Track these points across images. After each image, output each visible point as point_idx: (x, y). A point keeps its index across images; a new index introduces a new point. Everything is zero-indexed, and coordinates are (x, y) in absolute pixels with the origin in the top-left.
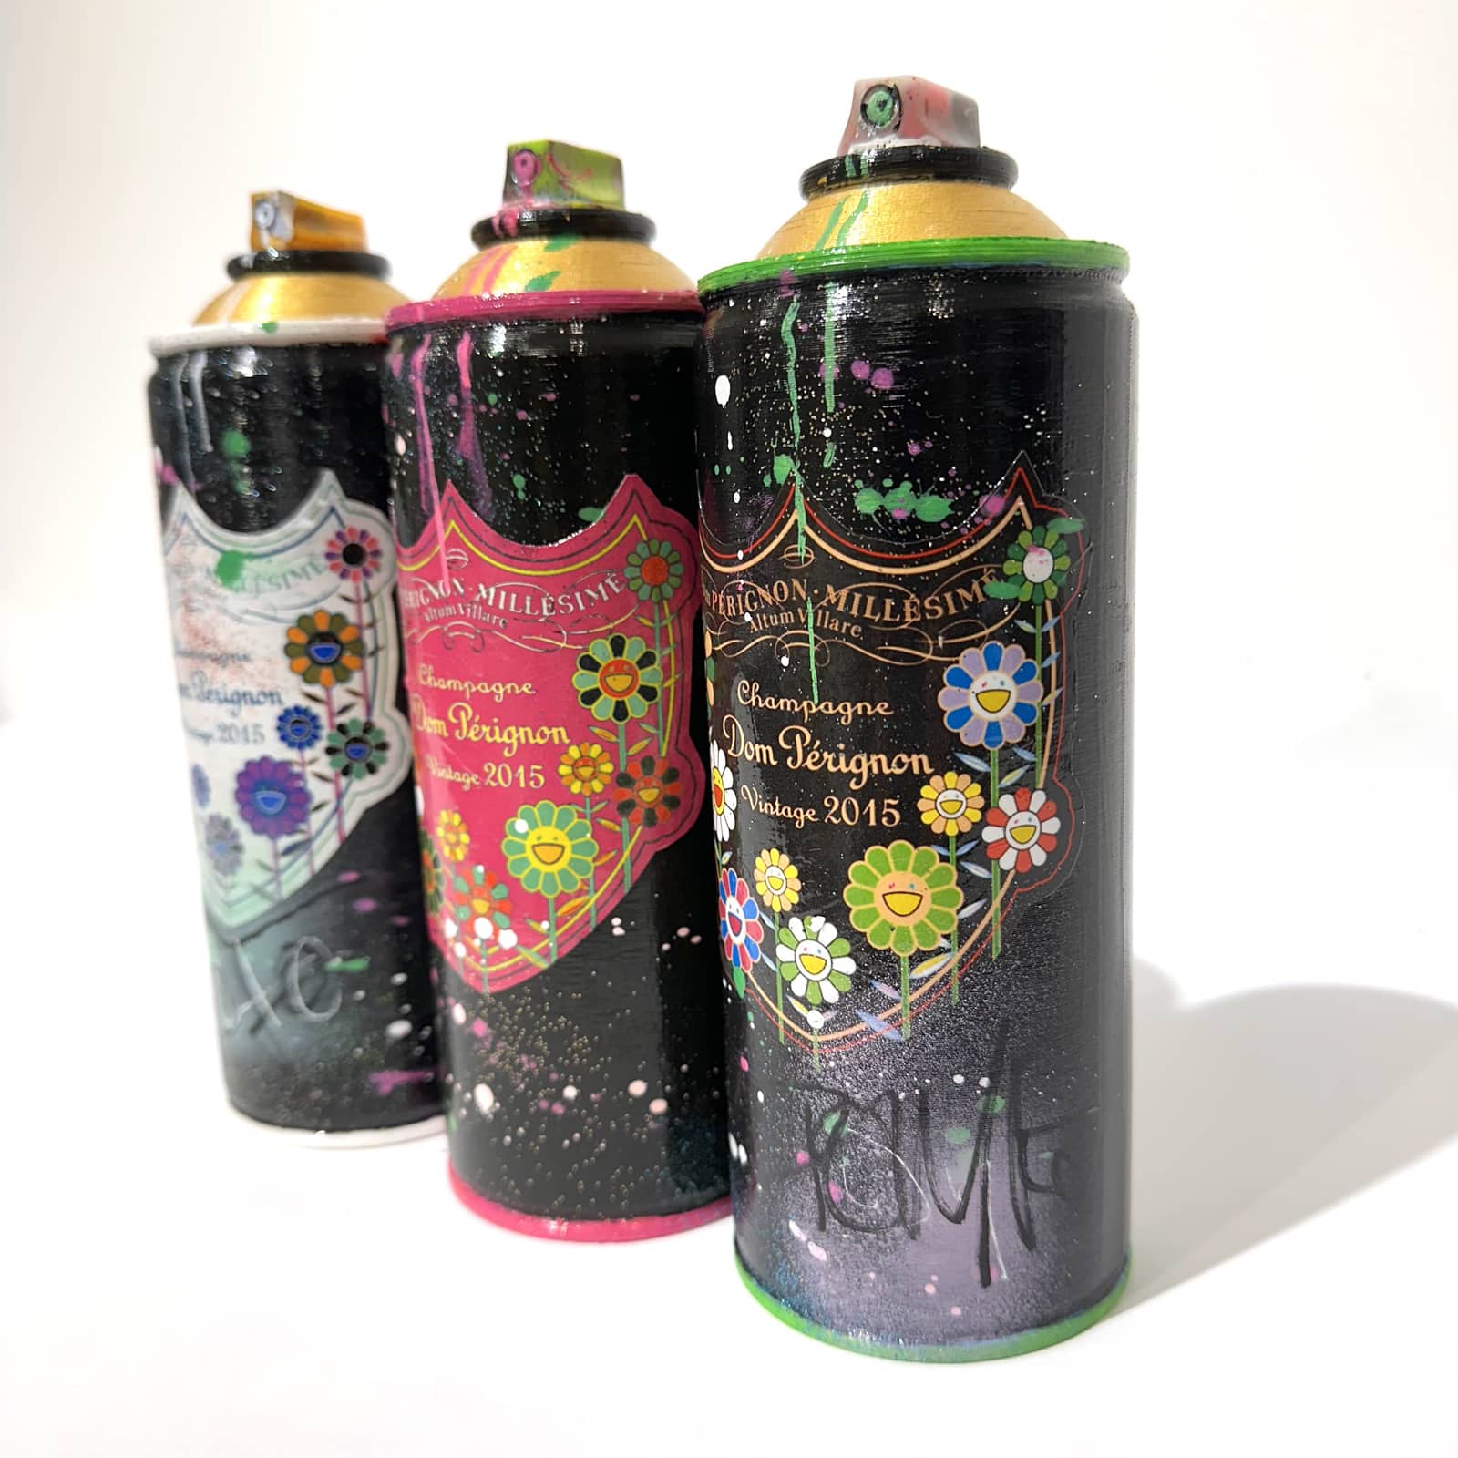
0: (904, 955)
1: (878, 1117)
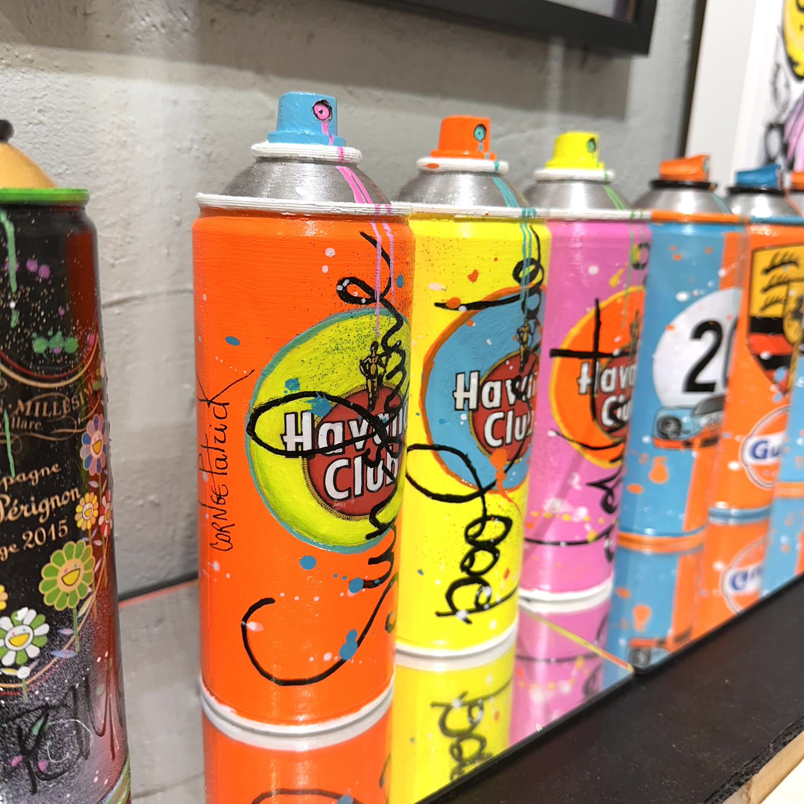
0: (74, 607)
1: (65, 706)
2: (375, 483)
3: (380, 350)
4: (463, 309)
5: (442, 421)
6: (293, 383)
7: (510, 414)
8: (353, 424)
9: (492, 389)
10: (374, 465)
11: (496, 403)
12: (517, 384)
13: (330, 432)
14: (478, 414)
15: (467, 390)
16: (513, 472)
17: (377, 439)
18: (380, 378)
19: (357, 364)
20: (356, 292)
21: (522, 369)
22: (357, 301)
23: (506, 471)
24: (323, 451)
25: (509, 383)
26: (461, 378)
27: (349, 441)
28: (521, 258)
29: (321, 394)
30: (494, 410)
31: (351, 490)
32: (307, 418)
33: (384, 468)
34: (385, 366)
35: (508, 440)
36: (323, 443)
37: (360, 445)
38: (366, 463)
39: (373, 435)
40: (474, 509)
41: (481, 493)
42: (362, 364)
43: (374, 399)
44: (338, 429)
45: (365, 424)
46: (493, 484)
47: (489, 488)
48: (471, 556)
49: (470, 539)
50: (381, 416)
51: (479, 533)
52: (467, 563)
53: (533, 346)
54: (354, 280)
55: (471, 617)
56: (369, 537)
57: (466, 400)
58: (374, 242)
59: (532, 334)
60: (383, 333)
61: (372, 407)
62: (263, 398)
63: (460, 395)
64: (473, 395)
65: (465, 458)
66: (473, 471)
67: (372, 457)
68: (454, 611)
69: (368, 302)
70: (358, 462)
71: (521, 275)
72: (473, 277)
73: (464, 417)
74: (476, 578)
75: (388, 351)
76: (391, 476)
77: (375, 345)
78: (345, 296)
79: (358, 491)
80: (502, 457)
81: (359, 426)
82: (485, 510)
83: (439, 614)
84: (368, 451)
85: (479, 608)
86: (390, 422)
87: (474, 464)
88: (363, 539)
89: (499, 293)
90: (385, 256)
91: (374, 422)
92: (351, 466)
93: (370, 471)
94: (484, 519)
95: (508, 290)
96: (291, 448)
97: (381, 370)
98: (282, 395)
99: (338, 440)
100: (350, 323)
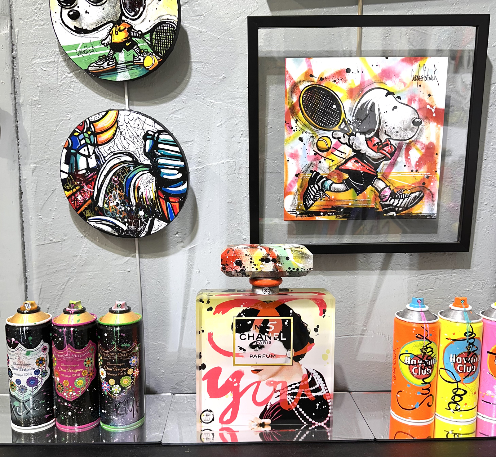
2: (424, 373)
3: (425, 348)
4: (452, 340)
5: (447, 364)
6: (407, 351)
7: (465, 366)
8: (419, 361)
9: (459, 359)
10: (424, 370)
11: (460, 362)
12: (467, 359)
13: (414, 361)
14: (455, 364)
15: (453, 358)
16: (466, 379)
17: (424, 365)
18: (425, 353)
19: (420, 350)
20: (419, 336)
21: (468, 356)
22: (420, 338)
23: (464, 379)
24: (412, 365)
25: (464, 358)
26: (451, 355)
27: (417, 364)
28: (466, 331)
29: (412, 354)
30: (460, 364)
31: (418, 373)
32: (409, 358)
33: (426, 371)
34: (426, 351)
35: (465, 371)
36: (412, 363)
37: (420, 365)
38: (421, 369)
39: (423, 364)
40: (455, 386)
41: (457, 382)
42: (421, 349)
43: (424, 357)
44: (415, 361)
45: (421, 361)
46: (460, 381)
47: (459, 381)
48: (454, 396)
49: (454, 393)
50: (425, 360)
51: (456, 392)
52: (453, 398)
53: (472, 351)
54: (419, 334)
55: (454, 412)
56: (422, 384)
57: (452, 360)
58: (424, 328)
59: (472, 348)
60: (426, 344)
61: (423, 358)
62: (401, 353)
63: (451, 359)
64: (454, 359)
65: (452, 373)
66: (454, 377)
67: (423, 368)
68: (450, 409)
69: (422, 338)
70: (420, 368)
71: (466, 335)
72: (454, 334)
73: (452, 364)
74: (455, 402)
75: (427, 348)
76: (429, 373)
77: (424, 346)
78: (417, 337)
79: (419, 374)
80: (463, 375)
81: (420, 361)
82: (458, 387)
83: (446, 409)
84: (422, 367)
85: (457, 410)
86: (428, 362)
87: (454, 375)
88: (421, 384)
89: (460, 338)
90: (426, 330)
91: (423, 361)
92: (418, 369)
93: (422, 371)
94: (458, 389)
95: (463, 338)
96: (406, 363)
97: (425, 351)
98: (405, 353)
99: (415, 363)
100: (418, 342)
